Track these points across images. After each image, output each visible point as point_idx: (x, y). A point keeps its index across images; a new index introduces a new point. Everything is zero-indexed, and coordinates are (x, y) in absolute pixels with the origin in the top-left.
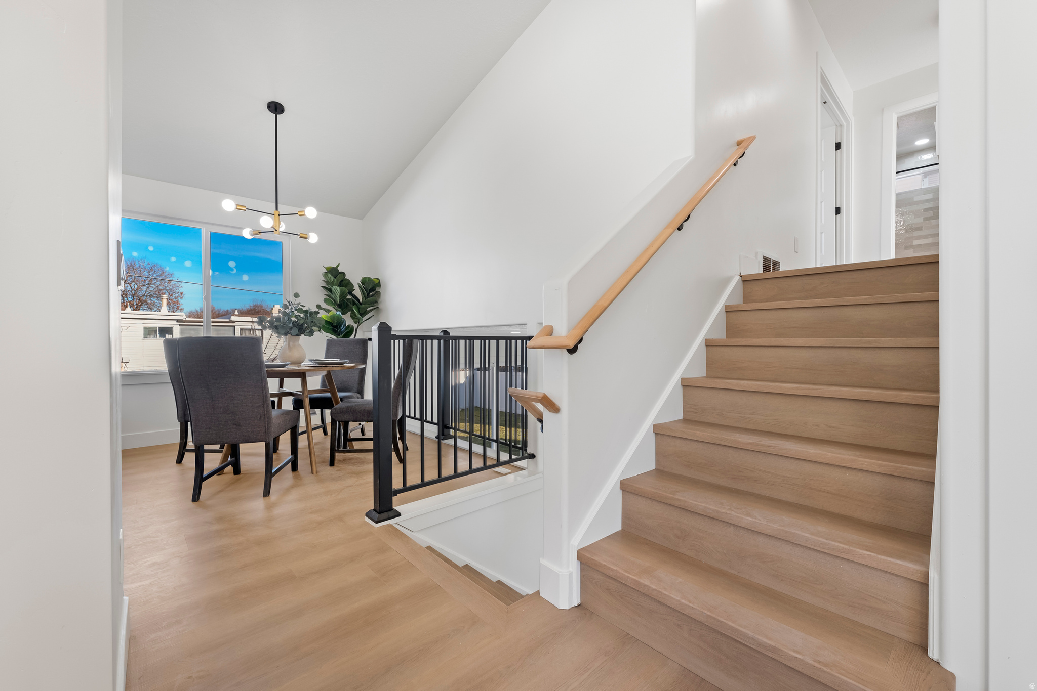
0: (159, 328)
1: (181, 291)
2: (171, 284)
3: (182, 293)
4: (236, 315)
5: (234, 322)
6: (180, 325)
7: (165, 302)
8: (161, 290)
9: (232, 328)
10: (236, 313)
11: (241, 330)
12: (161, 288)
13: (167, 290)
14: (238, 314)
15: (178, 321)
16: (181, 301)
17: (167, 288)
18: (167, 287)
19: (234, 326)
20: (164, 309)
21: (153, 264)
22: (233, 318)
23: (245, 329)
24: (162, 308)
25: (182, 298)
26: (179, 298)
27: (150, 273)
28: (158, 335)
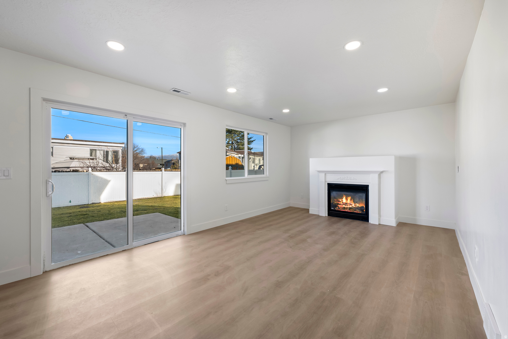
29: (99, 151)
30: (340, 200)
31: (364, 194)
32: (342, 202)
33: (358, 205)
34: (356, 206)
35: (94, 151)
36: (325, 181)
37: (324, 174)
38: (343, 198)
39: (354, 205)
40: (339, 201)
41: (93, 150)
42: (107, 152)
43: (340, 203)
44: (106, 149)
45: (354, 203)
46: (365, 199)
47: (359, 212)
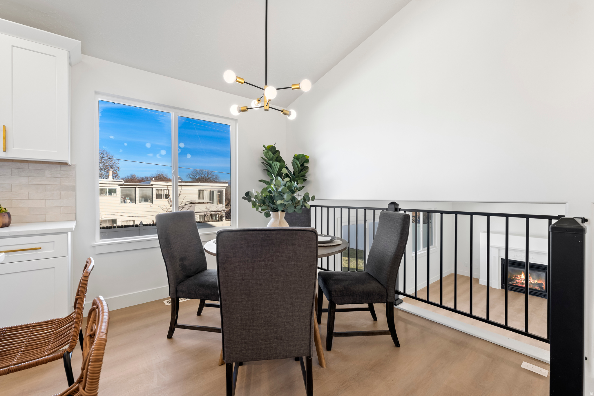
0: (108, 189)
1: (118, 166)
2: (112, 162)
3: (119, 168)
4: (154, 181)
5: (152, 185)
6: (120, 187)
7: (111, 173)
8: (107, 166)
9: (151, 189)
10: (153, 180)
11: (157, 190)
12: (107, 164)
13: (110, 166)
14: (154, 180)
15: (119, 185)
16: (118, 172)
17: (110, 165)
18: (111, 163)
19: (152, 188)
20: (111, 178)
21: (102, 150)
22: (152, 183)
23: (159, 190)
24: (109, 176)
25: (119, 170)
26: (117, 170)
27: (101, 156)
28: (108, 194)
29: (205, 191)
30: (519, 276)
31: (544, 273)
32: (521, 278)
33: (536, 282)
34: (535, 282)
35: (202, 192)
36: (499, 256)
37: (498, 250)
38: (522, 274)
39: (533, 282)
40: (517, 277)
41: (201, 190)
42: (213, 192)
43: (518, 279)
44: (212, 189)
45: (533, 280)
46: (545, 277)
47: (537, 288)
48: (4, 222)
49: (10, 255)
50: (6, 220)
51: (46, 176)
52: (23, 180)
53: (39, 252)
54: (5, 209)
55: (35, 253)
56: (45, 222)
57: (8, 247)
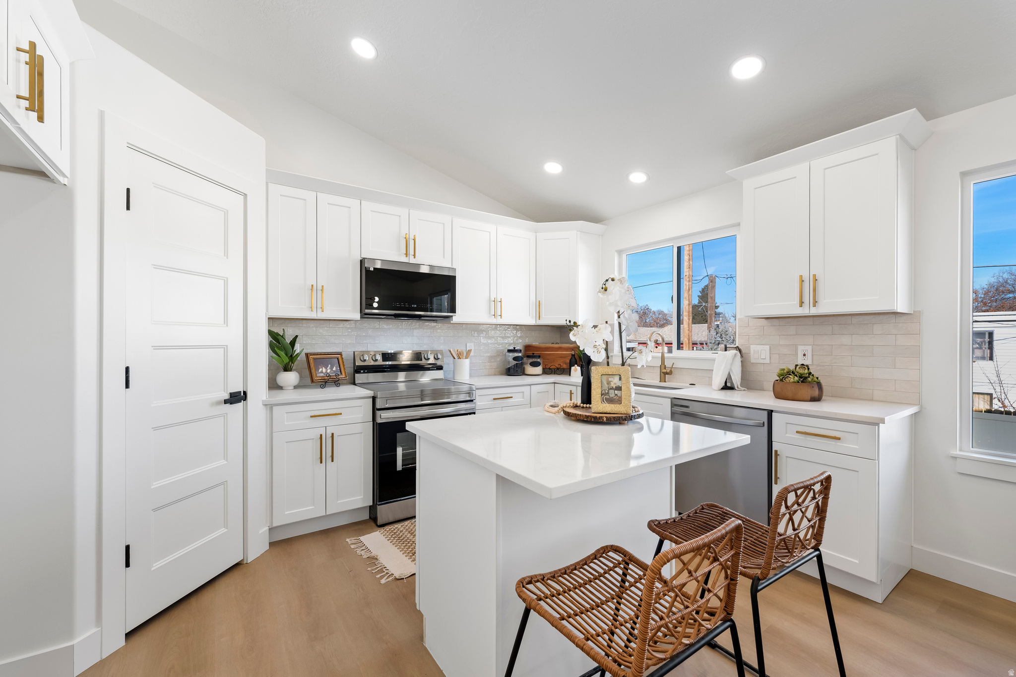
48: (813, 395)
49: (807, 439)
50: (816, 393)
51: (874, 333)
52: (845, 340)
53: (838, 443)
54: (817, 378)
55: (834, 443)
56: (872, 400)
57: (806, 427)
